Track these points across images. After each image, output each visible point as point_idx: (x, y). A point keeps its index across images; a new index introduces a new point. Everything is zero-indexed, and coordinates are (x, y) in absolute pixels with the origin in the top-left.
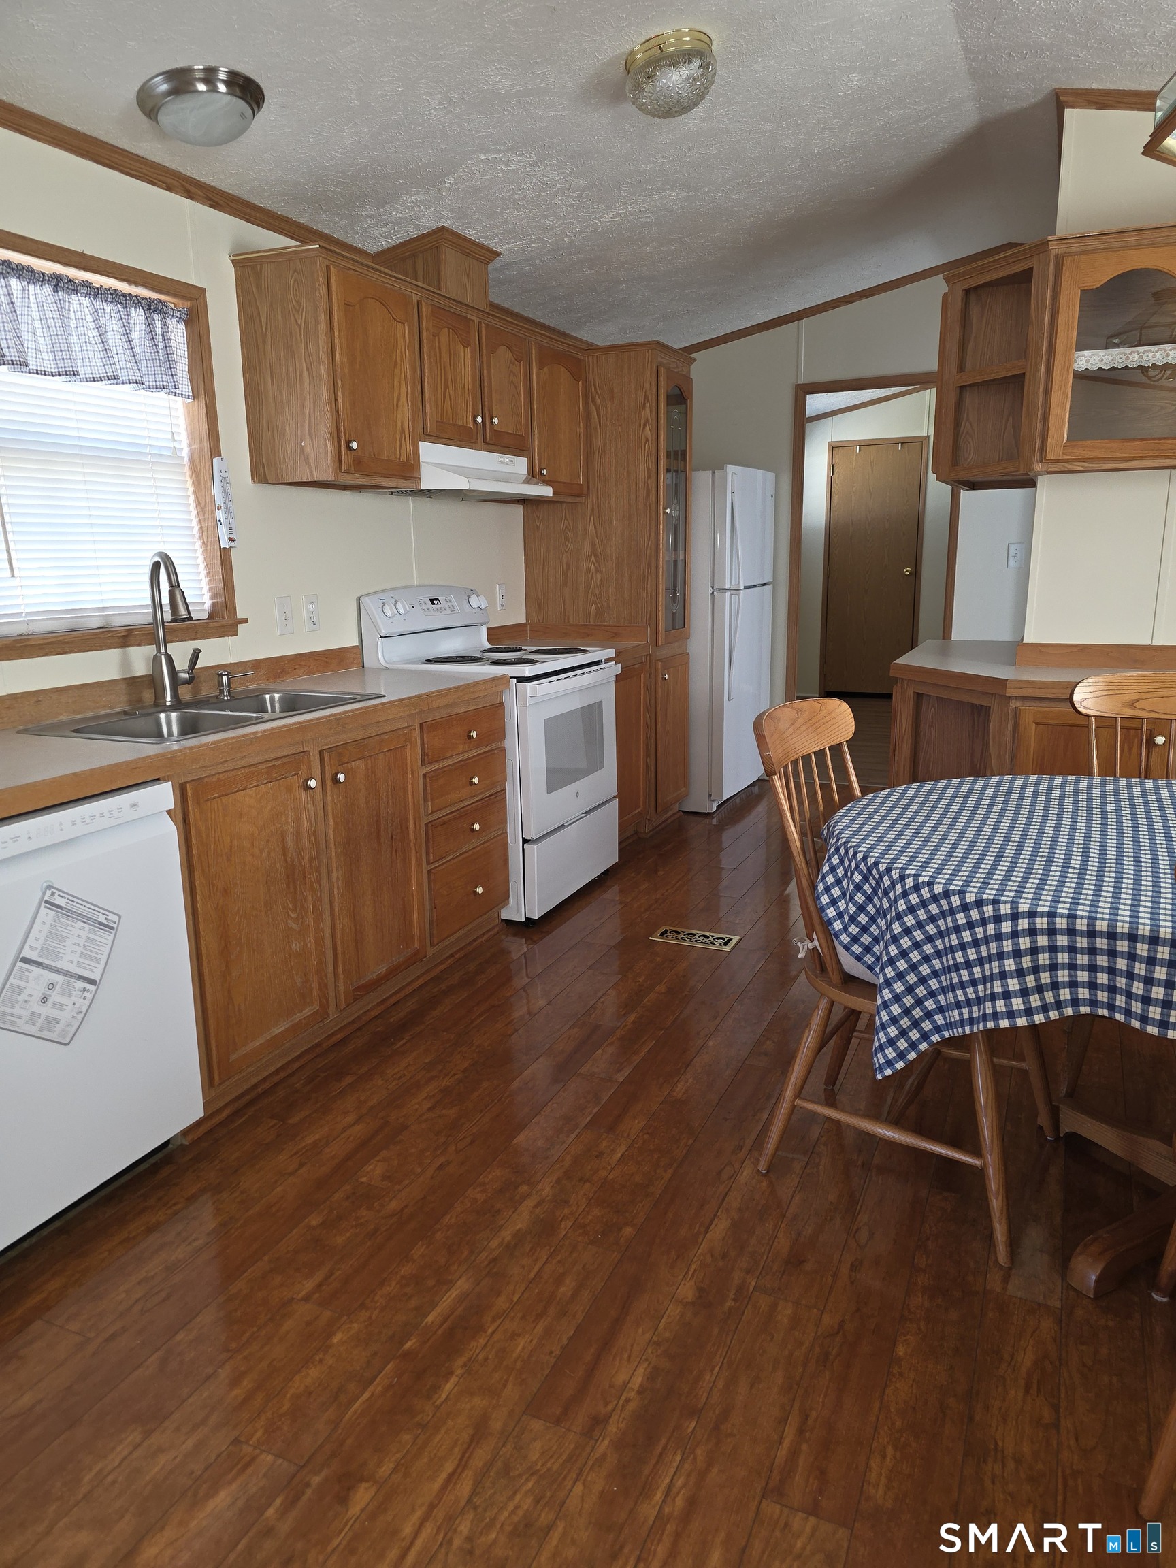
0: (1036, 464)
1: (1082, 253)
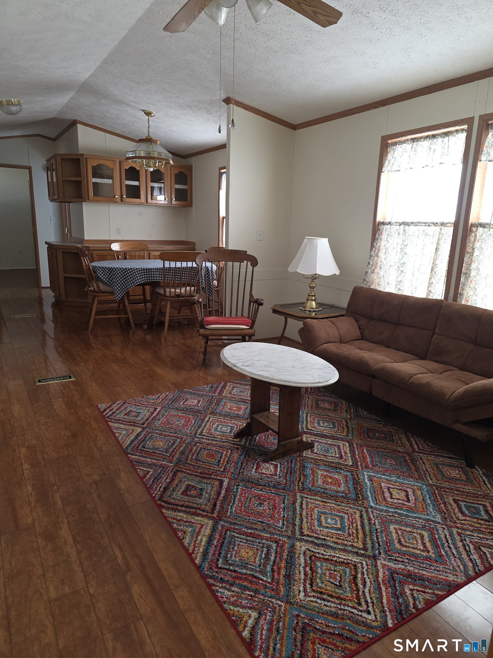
1: (91, 158)
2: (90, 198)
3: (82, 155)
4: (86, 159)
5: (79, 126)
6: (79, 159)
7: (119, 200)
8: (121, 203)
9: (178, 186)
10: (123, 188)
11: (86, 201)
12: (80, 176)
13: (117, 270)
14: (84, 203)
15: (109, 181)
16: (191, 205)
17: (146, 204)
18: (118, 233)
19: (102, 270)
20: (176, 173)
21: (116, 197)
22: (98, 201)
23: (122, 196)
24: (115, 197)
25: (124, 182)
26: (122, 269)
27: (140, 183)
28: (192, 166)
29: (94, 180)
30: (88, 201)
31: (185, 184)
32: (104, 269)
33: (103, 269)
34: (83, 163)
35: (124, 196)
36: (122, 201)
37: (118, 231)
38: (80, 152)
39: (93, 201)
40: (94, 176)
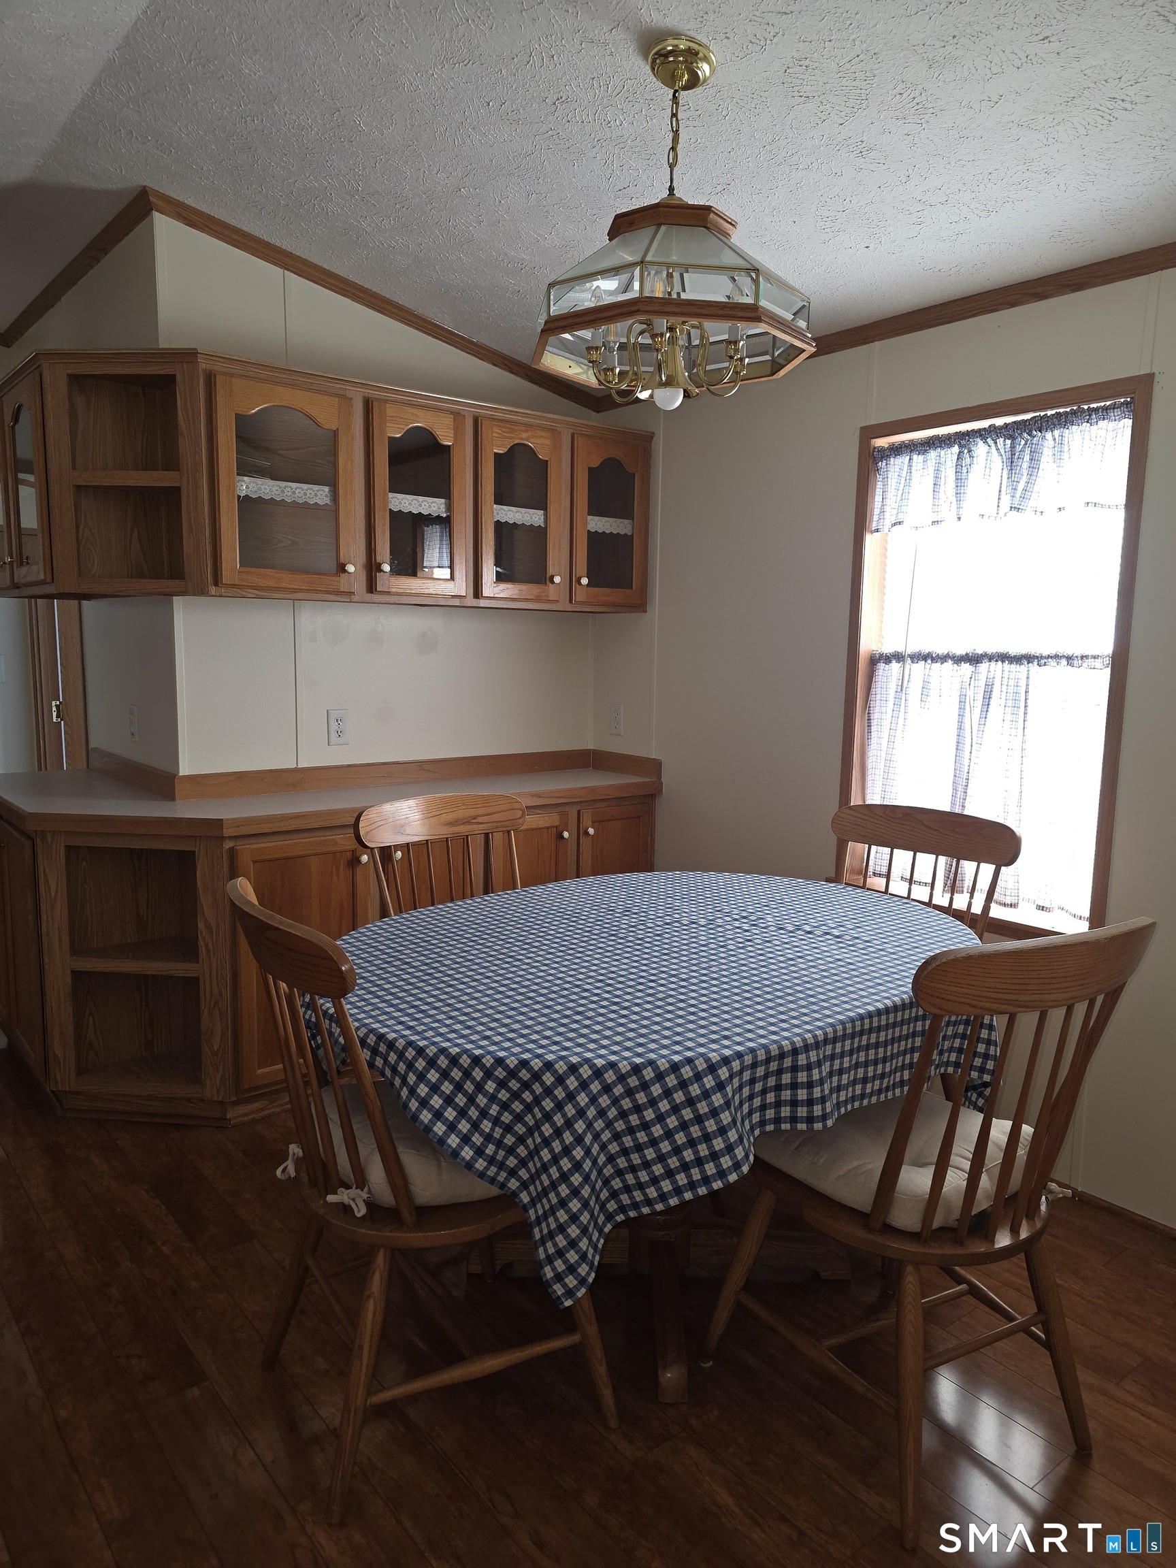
0: (210, 587)
1: (232, 375)
2: (227, 577)
3: (189, 356)
4: (210, 378)
5: (163, 225)
6: (171, 379)
7: (359, 585)
8: (369, 597)
9: (598, 524)
10: (378, 529)
11: (202, 592)
12: (171, 463)
13: (572, 1083)
14: (178, 601)
15: (318, 494)
16: (640, 604)
17: (475, 602)
18: (333, 735)
19: (445, 1075)
20: (596, 463)
21: (351, 568)
22: (263, 592)
23: (372, 568)
24: (342, 569)
25: (386, 501)
26: (610, 1076)
27: (449, 508)
28: (649, 437)
29: (248, 486)
30: (213, 590)
31: (623, 511)
32: (467, 1074)
33: (456, 1074)
34: (190, 403)
35: (386, 568)
36: (371, 587)
37: (334, 726)
38: (167, 340)
39: (238, 591)
40: (245, 469)
